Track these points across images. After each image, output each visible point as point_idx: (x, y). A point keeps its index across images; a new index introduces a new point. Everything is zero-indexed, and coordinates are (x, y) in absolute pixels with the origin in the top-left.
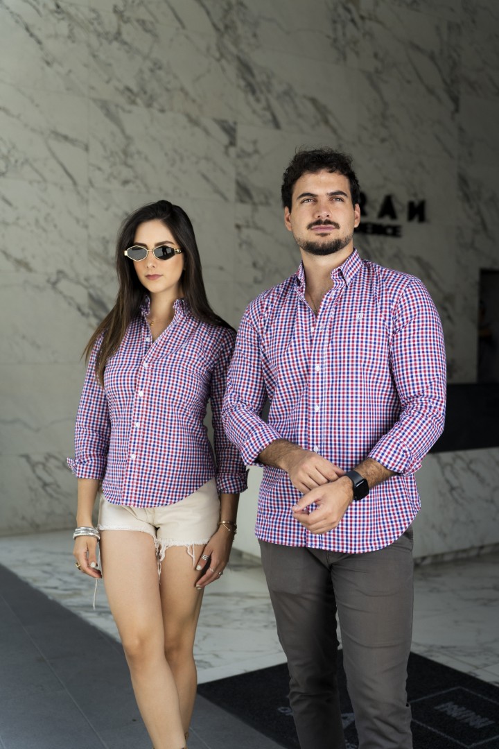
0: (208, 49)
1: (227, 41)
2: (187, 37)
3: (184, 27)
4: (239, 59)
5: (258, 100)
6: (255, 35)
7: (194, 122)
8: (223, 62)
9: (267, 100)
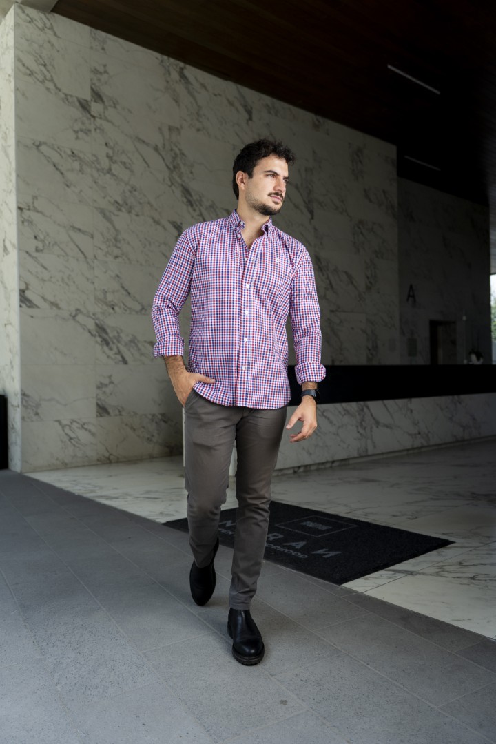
0: (164, 180)
1: (175, 176)
2: (151, 172)
3: (149, 167)
4: (182, 185)
5: (194, 210)
6: (191, 173)
7: (157, 223)
8: (173, 187)
9: (200, 210)
